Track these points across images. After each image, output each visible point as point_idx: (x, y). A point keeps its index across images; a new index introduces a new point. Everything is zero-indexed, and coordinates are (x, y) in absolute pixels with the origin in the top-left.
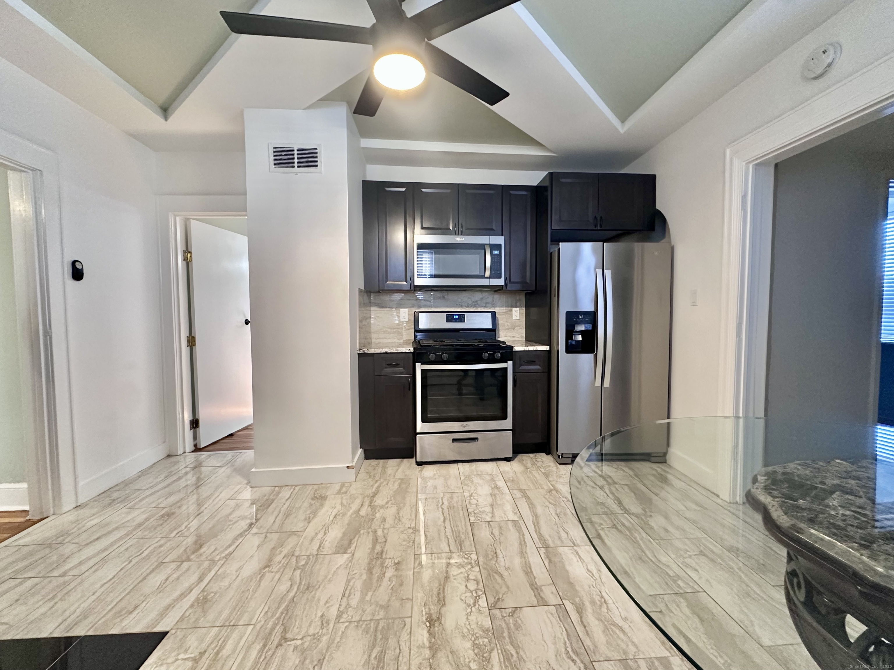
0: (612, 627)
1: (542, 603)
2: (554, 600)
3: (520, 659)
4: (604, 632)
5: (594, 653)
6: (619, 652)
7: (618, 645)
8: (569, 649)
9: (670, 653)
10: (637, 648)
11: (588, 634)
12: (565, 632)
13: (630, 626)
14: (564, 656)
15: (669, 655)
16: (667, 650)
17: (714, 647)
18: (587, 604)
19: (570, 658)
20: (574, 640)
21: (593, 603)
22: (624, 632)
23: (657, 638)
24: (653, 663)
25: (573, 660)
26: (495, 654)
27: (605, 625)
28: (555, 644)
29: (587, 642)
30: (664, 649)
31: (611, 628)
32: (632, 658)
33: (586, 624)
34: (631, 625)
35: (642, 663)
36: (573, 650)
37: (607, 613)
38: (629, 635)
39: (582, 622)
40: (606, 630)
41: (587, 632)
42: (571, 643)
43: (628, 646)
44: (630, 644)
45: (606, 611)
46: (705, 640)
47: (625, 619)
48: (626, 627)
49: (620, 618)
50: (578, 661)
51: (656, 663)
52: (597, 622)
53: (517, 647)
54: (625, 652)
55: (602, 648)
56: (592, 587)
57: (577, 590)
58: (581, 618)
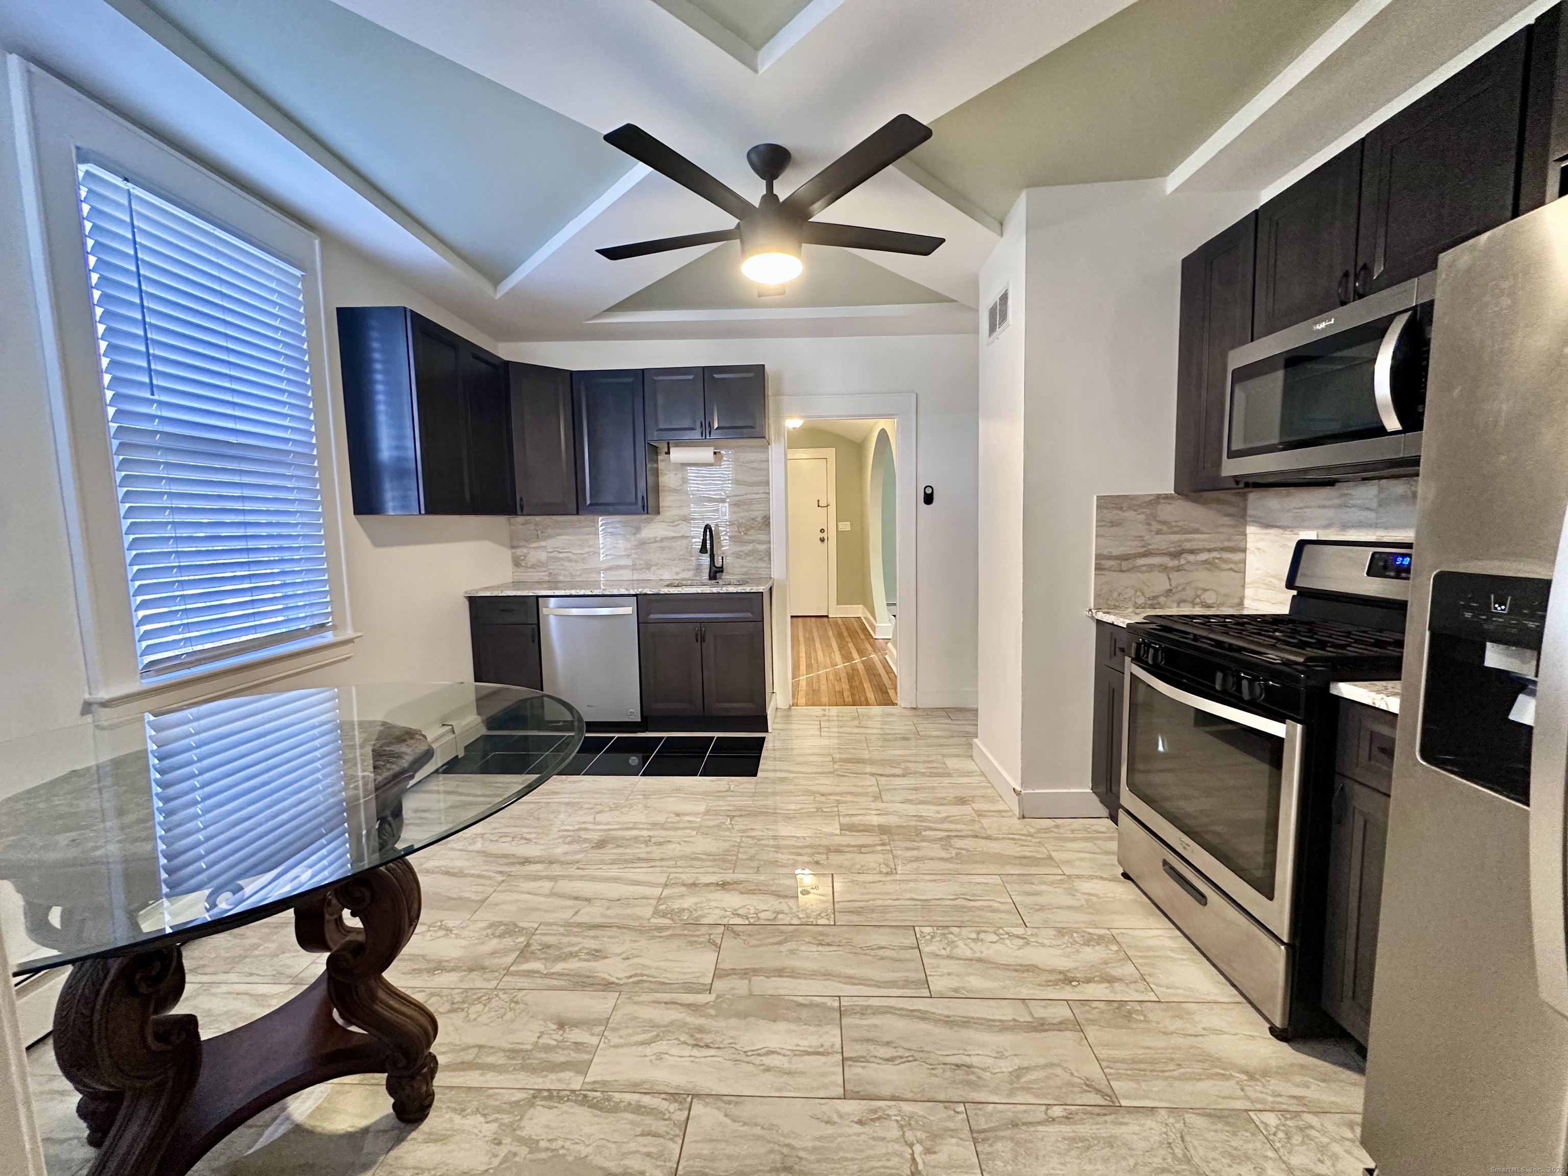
0: (654, 1033)
1: (719, 974)
2: (719, 985)
3: (653, 937)
4: (651, 1021)
5: (630, 998)
6: (618, 1023)
7: (626, 1027)
8: (645, 978)
9: (589, 1083)
10: (615, 1046)
11: (654, 1002)
12: (666, 981)
13: (645, 1056)
14: (639, 972)
15: (587, 1080)
16: (594, 1082)
17: (561, 1152)
18: (701, 1021)
19: (636, 975)
20: (653, 986)
21: (701, 1030)
22: (642, 1043)
23: (615, 1081)
24: (588, 1053)
25: (631, 977)
26: (669, 922)
27: (658, 1027)
28: (657, 968)
29: (645, 997)
30: (599, 1078)
31: (652, 1031)
32: (606, 1033)
33: (670, 1006)
34: (647, 1059)
35: (594, 1040)
36: (642, 981)
37: (678, 1039)
38: (634, 1048)
39: (674, 1003)
40: (654, 1025)
41: (659, 1003)
42: (651, 982)
43: (621, 1037)
44: (622, 1041)
45: (682, 1039)
46: (578, 1147)
47: (659, 1056)
48: (648, 1050)
49: (664, 1051)
50: (627, 981)
51: (586, 1057)
52: (667, 1020)
53: (667, 938)
54: (614, 1030)
55: (630, 1009)
56: (731, 1041)
57: (730, 1018)
58: (681, 1005)
